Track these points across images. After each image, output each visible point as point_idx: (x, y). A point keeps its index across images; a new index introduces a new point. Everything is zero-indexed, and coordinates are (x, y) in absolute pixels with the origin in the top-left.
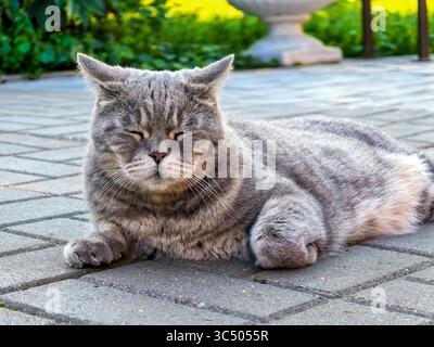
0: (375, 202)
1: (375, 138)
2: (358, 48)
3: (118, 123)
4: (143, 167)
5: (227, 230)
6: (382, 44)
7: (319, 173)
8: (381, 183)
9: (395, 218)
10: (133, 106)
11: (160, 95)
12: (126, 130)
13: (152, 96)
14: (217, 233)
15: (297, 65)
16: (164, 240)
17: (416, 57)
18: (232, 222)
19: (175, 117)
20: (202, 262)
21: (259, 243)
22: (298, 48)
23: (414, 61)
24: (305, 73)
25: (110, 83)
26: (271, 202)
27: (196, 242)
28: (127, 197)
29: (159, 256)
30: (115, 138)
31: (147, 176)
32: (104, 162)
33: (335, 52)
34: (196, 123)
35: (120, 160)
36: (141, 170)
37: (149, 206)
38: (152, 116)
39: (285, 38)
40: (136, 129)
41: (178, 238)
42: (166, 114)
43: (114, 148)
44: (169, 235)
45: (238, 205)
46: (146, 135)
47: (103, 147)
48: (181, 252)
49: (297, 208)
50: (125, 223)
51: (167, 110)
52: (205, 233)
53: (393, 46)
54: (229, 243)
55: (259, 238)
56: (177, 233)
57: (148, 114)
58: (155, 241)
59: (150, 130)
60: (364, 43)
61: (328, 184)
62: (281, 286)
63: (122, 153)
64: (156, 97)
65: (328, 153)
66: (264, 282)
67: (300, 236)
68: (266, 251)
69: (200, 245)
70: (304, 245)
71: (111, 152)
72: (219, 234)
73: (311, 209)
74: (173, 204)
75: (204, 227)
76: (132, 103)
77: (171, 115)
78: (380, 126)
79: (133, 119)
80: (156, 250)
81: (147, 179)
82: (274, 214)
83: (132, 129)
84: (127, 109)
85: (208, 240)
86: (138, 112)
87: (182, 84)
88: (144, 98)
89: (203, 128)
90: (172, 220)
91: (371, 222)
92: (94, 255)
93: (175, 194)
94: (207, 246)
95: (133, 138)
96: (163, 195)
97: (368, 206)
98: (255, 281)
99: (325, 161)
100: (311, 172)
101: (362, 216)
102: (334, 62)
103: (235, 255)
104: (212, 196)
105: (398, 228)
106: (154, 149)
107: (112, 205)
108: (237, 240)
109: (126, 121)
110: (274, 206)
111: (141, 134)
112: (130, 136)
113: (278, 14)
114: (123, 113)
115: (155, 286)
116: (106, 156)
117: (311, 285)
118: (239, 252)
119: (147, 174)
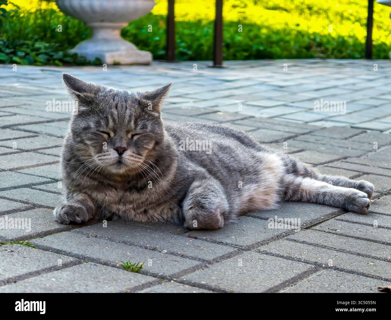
0: (254, 186)
1: (246, 140)
2: (162, 52)
3: (92, 125)
4: (109, 157)
5: (165, 202)
6: (181, 49)
7: (218, 165)
8: (256, 172)
9: (266, 197)
10: (103, 114)
11: (122, 106)
12: (98, 130)
13: (116, 107)
14: (158, 204)
15: (116, 64)
16: (122, 207)
17: (211, 63)
18: (169, 196)
19: (132, 122)
20: (147, 223)
21: (191, 211)
22: (117, 50)
23: (210, 67)
24: (125, 73)
25: (85, 94)
26: (196, 184)
27: (143, 209)
28: (97, 176)
29: (115, 218)
30: (90, 135)
31: (111, 163)
32: (79, 150)
33: (147, 56)
34: (147, 128)
35: (92, 151)
36: (107, 159)
37: (112, 183)
38: (117, 122)
39: (106, 41)
40: (105, 130)
41: (131, 206)
42: (126, 121)
43: (88, 142)
44: (125, 204)
45: (173, 185)
46: (112, 134)
47: (79, 139)
48: (133, 216)
49: (212, 188)
50: (94, 195)
51: (127, 118)
52: (151, 203)
53: (190, 52)
54: (166, 211)
55: (191, 208)
56: (131, 202)
57: (114, 120)
58: (114, 208)
59: (115, 131)
60: (166, 48)
61: (224, 172)
62: (208, 241)
63: (95, 147)
64: (119, 108)
65: (222, 148)
66: (196, 238)
67: (217, 208)
68: (195, 217)
69: (145, 212)
70: (219, 215)
71: (85, 144)
72: (159, 205)
73: (220, 190)
74: (129, 182)
75: (150, 199)
76: (102, 111)
77: (130, 121)
78: (249, 131)
79: (103, 123)
80: (114, 214)
81: (111, 165)
82: (199, 192)
83: (102, 129)
84: (98, 115)
85: (152, 208)
86: (107, 119)
87: (136, 99)
88: (110, 108)
89: (150, 131)
90: (128, 194)
91: (251, 200)
92: (78, 216)
93: (129, 176)
94: (151, 212)
95: (102, 136)
96: (121, 176)
97: (249, 189)
98: (189, 237)
99: (221, 155)
100: (214, 164)
101: (246, 196)
102: (147, 64)
103: (169, 220)
104: (156, 179)
105: (267, 205)
106: (118, 145)
107: (86, 181)
108: (170, 208)
109: (98, 123)
110: (198, 187)
111: (108, 134)
112: (99, 135)
113: (102, 21)
114: (96, 118)
115: (127, 238)
116: (81, 146)
117: (228, 241)
118: (172, 218)
119: (111, 162)
